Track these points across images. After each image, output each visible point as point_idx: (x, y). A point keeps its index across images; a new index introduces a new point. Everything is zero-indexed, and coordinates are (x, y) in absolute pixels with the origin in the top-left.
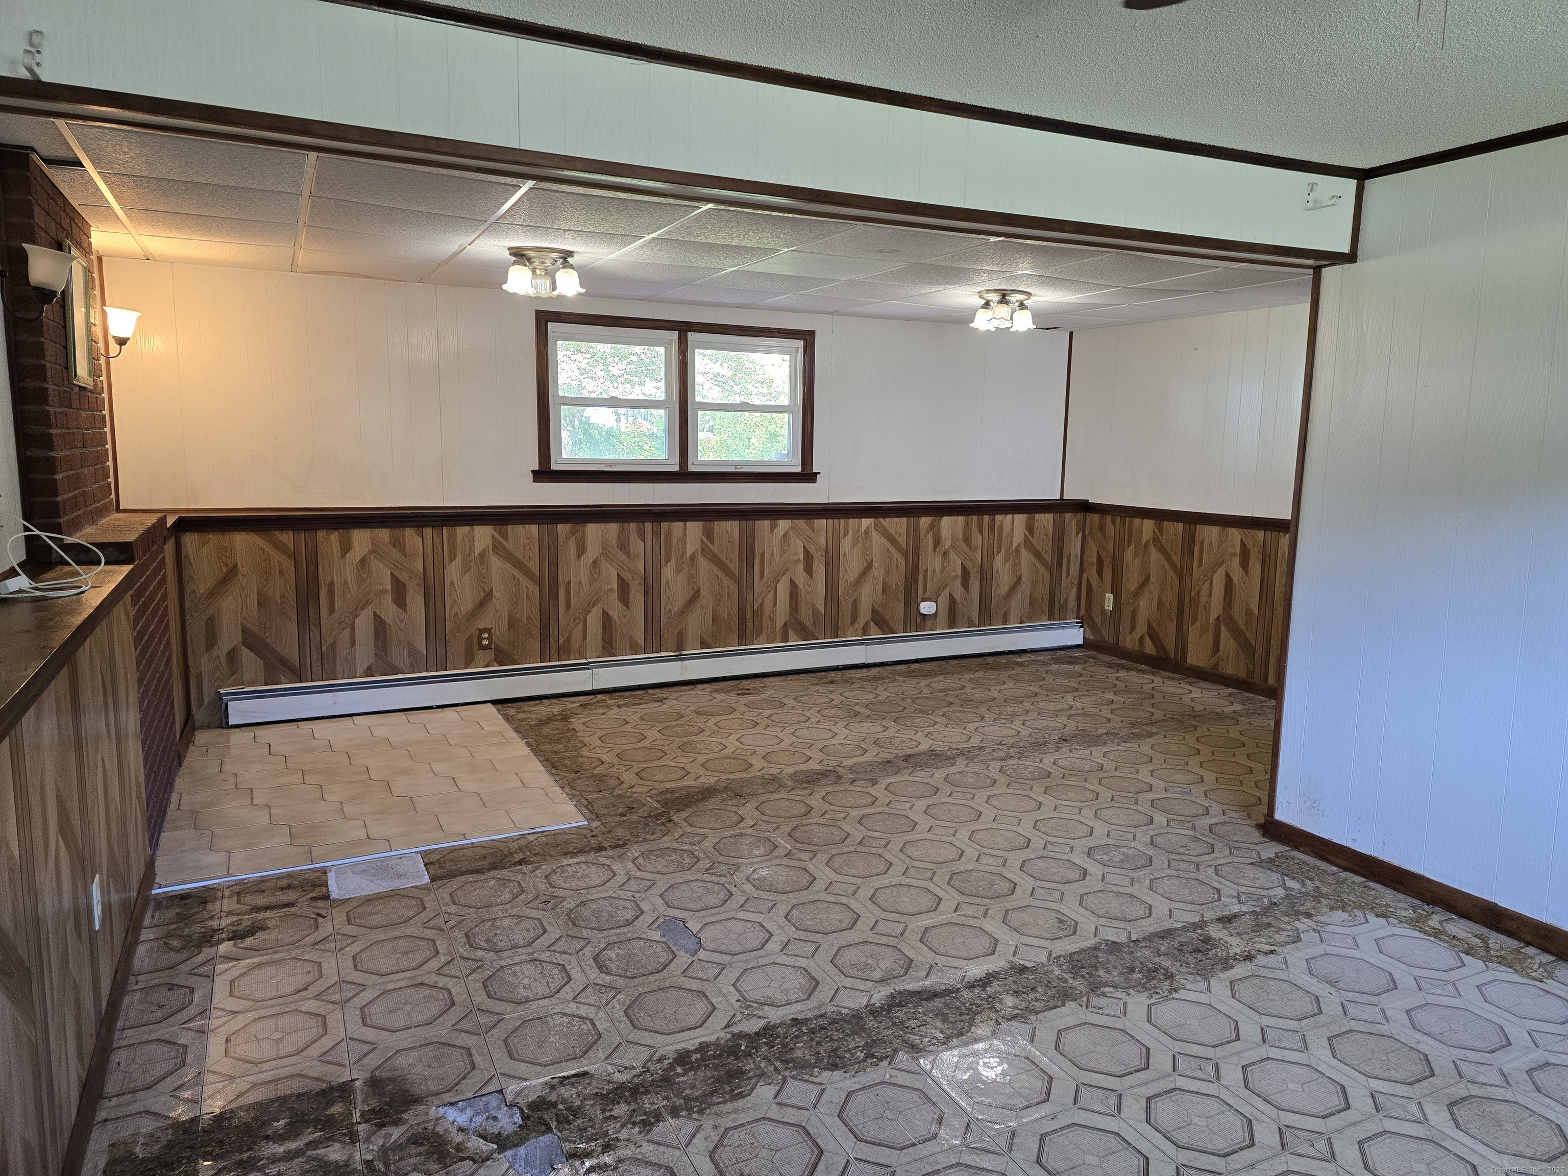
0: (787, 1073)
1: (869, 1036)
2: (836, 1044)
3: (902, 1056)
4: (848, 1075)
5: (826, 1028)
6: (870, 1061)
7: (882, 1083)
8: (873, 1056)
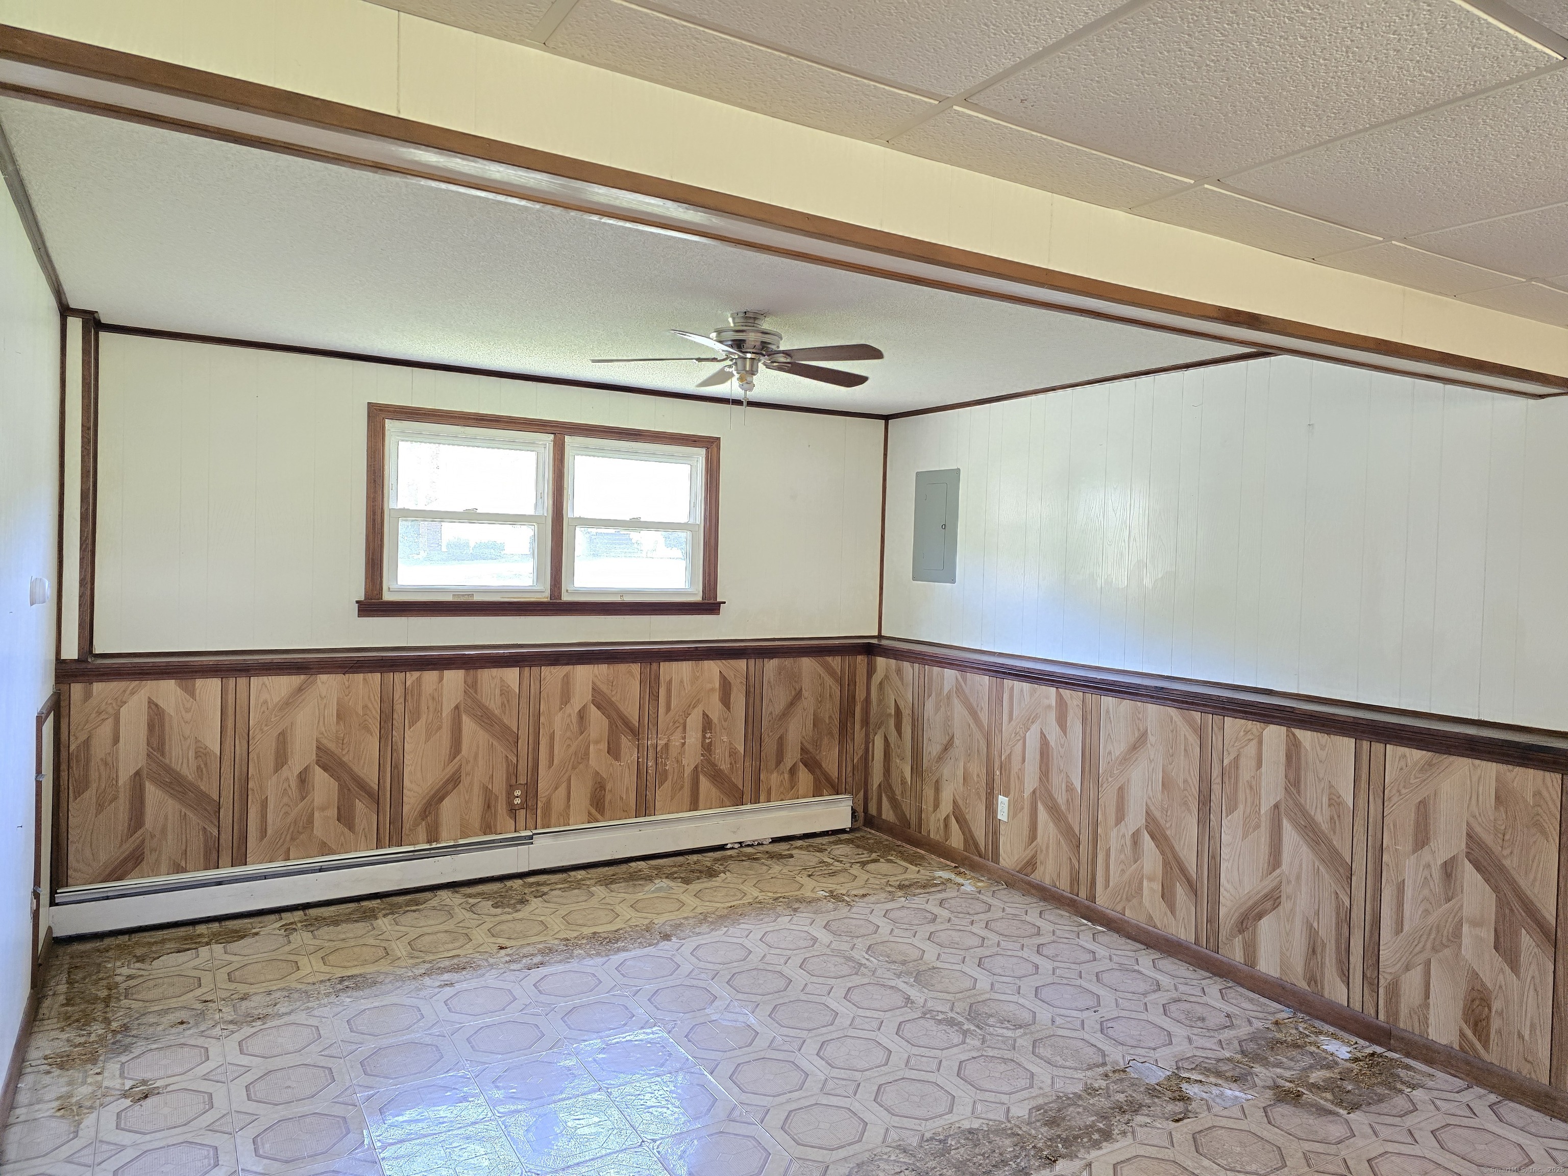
0: (1009, 1125)
1: (949, 1161)
2: (977, 1151)
3: (915, 1141)
4: (957, 1125)
5: (993, 1166)
6: (942, 1137)
7: (927, 1120)
8: (940, 1141)
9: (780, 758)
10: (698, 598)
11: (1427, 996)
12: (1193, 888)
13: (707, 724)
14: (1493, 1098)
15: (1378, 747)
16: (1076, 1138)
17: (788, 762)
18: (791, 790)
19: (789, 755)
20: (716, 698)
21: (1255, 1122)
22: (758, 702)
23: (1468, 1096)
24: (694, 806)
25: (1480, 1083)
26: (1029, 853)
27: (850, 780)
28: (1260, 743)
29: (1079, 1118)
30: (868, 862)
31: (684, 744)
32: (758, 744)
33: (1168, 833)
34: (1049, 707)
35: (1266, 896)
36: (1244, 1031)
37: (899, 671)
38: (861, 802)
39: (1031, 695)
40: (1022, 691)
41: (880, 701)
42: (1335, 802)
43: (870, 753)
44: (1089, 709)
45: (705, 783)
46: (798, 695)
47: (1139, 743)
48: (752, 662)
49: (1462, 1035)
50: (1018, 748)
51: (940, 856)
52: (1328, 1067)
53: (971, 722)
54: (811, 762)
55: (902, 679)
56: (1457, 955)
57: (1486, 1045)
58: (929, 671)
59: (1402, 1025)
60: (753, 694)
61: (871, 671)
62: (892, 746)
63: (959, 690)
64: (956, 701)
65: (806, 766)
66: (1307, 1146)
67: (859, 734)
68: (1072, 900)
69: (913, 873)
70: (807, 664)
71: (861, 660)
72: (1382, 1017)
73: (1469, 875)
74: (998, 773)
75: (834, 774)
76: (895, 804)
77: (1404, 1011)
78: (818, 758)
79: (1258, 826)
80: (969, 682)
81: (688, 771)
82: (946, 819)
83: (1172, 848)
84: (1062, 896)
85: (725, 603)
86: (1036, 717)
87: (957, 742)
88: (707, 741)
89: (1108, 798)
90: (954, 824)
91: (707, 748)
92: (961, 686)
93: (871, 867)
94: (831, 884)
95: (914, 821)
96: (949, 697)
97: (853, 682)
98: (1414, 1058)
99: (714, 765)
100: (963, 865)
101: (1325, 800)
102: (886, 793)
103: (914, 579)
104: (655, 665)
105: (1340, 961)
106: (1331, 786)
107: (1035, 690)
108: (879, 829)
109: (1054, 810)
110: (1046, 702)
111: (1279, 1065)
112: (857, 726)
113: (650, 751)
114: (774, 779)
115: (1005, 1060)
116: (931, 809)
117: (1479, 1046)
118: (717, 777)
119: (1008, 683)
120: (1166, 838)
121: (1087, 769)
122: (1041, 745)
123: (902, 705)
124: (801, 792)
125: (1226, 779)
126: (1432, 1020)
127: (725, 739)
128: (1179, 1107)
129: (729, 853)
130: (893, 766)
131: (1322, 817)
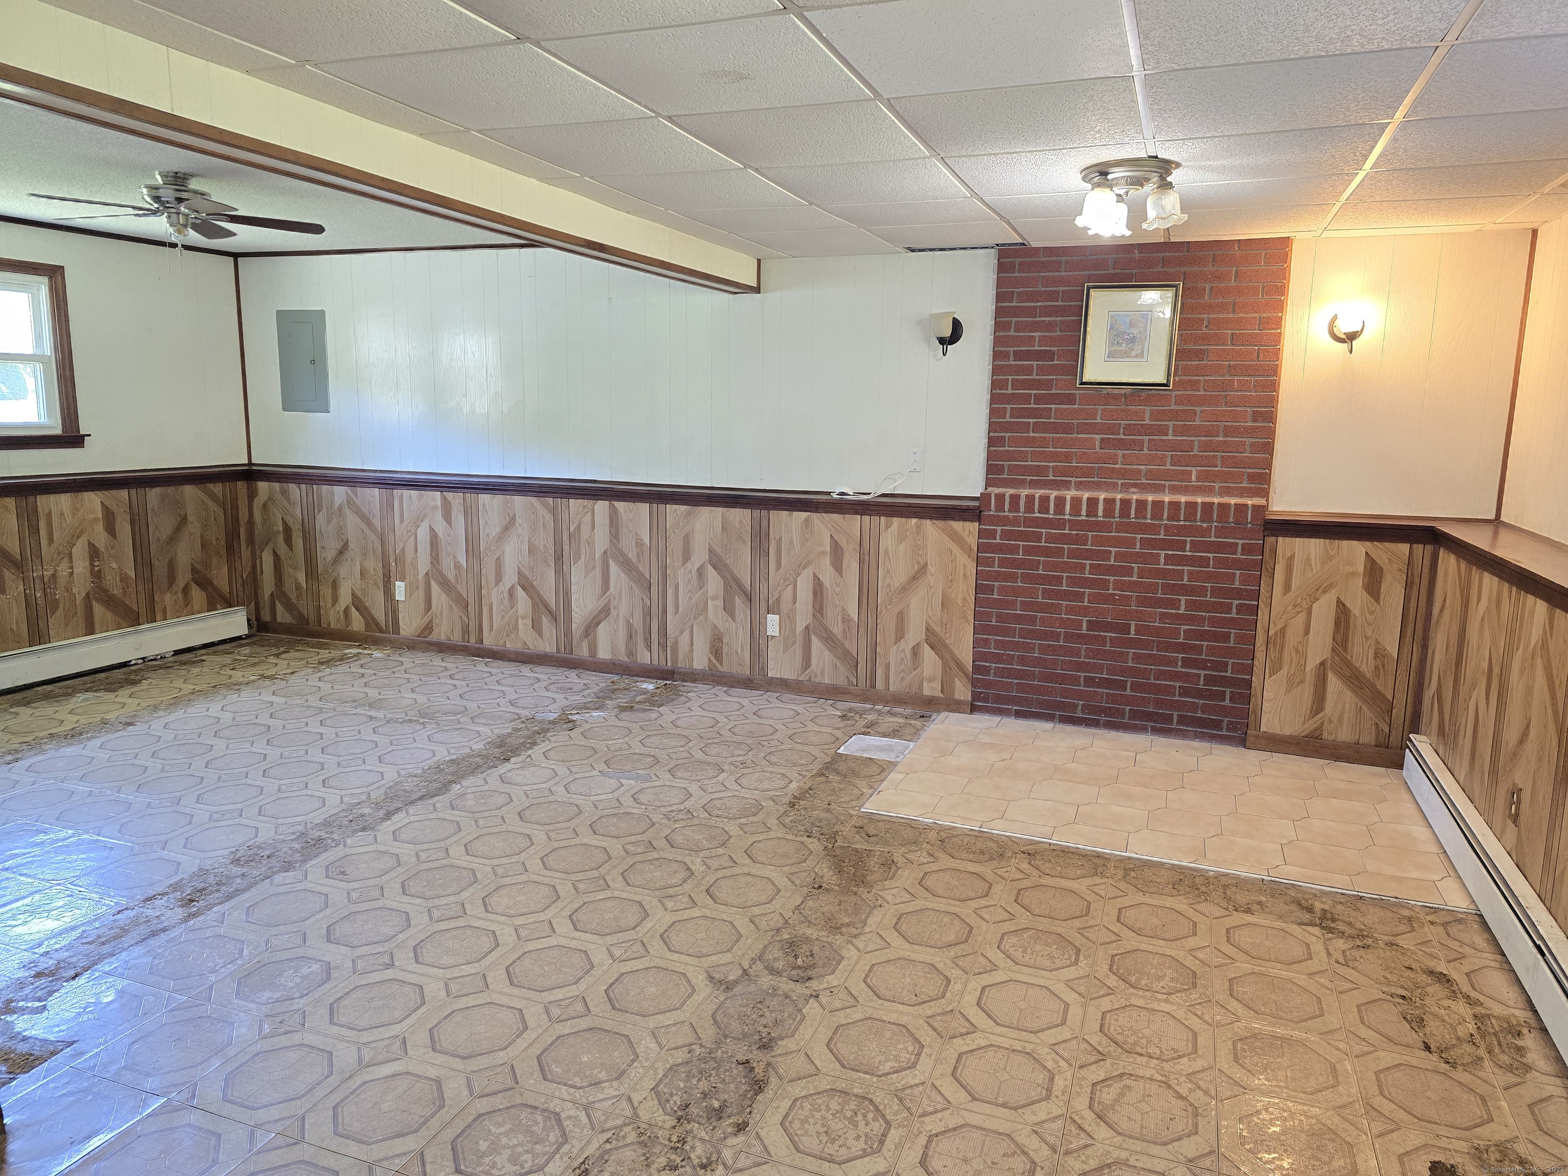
9: (172, 579)
10: (58, 431)
11: (692, 645)
12: (554, 617)
13: (94, 553)
14: (725, 689)
15: (662, 506)
16: (517, 749)
17: (181, 582)
18: (186, 608)
19: (181, 577)
20: (100, 528)
21: (613, 721)
22: (144, 530)
23: (714, 690)
24: (90, 631)
25: (719, 684)
26: (426, 620)
27: (241, 594)
28: (593, 514)
29: (514, 741)
30: (280, 654)
31: (72, 573)
32: (149, 569)
33: (535, 583)
34: (436, 507)
35: (601, 610)
36: (596, 689)
37: (284, 493)
38: (253, 611)
39: (419, 500)
40: (411, 497)
41: (265, 521)
42: (639, 544)
43: (258, 568)
44: (469, 505)
45: (98, 609)
46: (184, 520)
47: (509, 525)
48: (133, 492)
49: (710, 660)
50: (411, 543)
51: (342, 640)
52: (644, 694)
53: (364, 526)
54: (202, 580)
55: (288, 500)
56: (706, 618)
57: (721, 663)
58: (318, 490)
59: (680, 666)
60: (138, 523)
61: (252, 495)
62: (283, 559)
63: (350, 502)
64: (348, 512)
65: (198, 585)
66: (640, 724)
67: (246, 553)
68: (464, 646)
69: (325, 654)
70: (189, 490)
71: (241, 486)
72: (669, 664)
73: (711, 572)
74: (394, 564)
75: (226, 589)
76: (290, 606)
77: (681, 657)
78: (209, 576)
79: (594, 567)
80: (359, 495)
81: (79, 599)
82: (346, 610)
83: (538, 593)
84: (457, 645)
85: (89, 435)
86: (425, 516)
87: (351, 545)
88: (96, 569)
89: (489, 568)
90: (354, 612)
91: (97, 575)
92: (352, 500)
93: (283, 656)
94: (259, 670)
95: (312, 618)
96: (340, 509)
97: (235, 506)
98: (687, 681)
99: (105, 591)
100: (366, 642)
101: (634, 543)
102: (280, 601)
103: (284, 409)
104: (31, 498)
105: (645, 639)
106: (637, 535)
107: (422, 496)
108: (276, 632)
109: (446, 585)
110: (433, 503)
111: (619, 698)
112: (243, 546)
113: (37, 581)
114: (169, 599)
115: (457, 729)
116: (330, 605)
117: (718, 664)
118: (110, 602)
119: (397, 492)
120: (533, 587)
121: (470, 549)
122: (431, 537)
123: (290, 521)
124: (195, 609)
125: (572, 540)
126: (695, 657)
127: (114, 565)
128: (570, 725)
129: (133, 668)
130: (286, 577)
131: (632, 555)
